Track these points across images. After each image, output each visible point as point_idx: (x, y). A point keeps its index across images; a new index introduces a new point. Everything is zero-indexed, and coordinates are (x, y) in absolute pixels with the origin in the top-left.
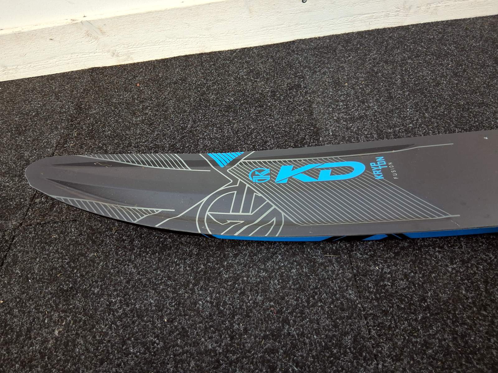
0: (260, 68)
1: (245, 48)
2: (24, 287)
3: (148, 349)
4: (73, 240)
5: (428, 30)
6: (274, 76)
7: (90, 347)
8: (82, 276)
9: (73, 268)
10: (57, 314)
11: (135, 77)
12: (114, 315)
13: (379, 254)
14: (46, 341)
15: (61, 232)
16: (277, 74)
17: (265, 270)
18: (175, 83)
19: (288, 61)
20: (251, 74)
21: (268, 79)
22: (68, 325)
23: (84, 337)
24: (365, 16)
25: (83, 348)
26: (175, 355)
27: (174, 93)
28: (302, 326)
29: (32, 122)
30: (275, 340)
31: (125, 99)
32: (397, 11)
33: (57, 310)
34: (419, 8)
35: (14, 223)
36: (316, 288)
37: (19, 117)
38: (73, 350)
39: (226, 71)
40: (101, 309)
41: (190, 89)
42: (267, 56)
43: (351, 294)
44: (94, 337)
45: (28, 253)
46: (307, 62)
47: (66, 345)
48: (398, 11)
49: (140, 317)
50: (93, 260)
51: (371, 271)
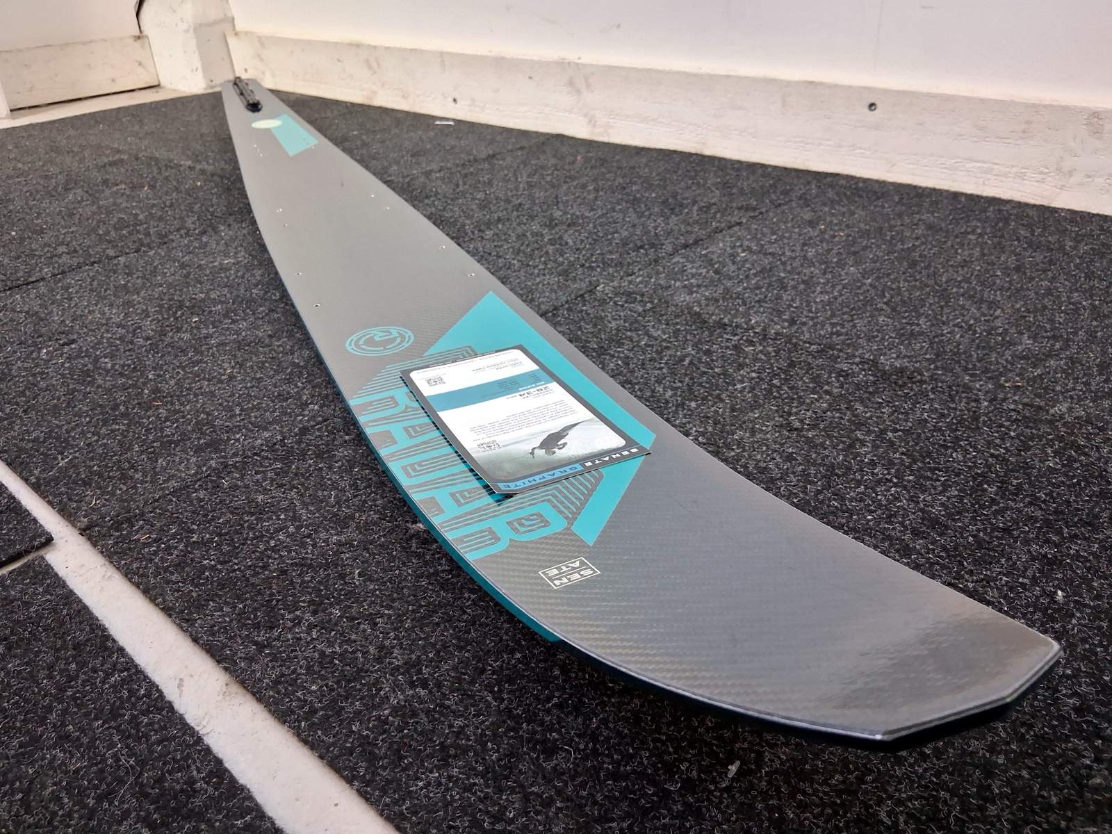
24: (979, 165)
32: (1042, 173)
34: (1090, 180)
48: (1046, 174)
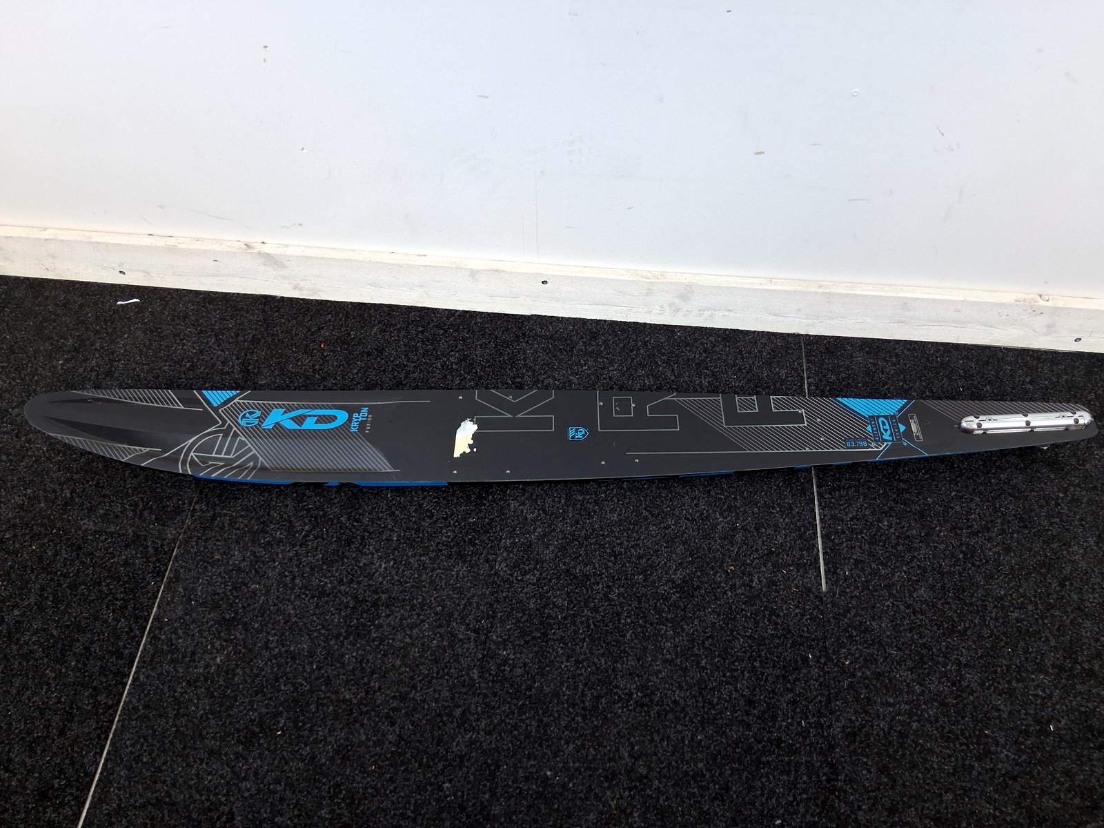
0: (476, 355)
1: (467, 312)
2: (187, 609)
3: (296, 689)
4: (236, 565)
5: (696, 341)
6: (489, 375)
7: (247, 678)
8: (243, 607)
9: (236, 597)
10: (219, 643)
11: (320, 329)
12: (270, 652)
13: (512, 640)
14: (207, 666)
15: (224, 553)
16: (493, 373)
17: (411, 637)
18: (369, 354)
19: (513, 352)
20: (463, 363)
21: (480, 378)
22: (229, 654)
23: (243, 668)
25: (242, 678)
26: (318, 699)
27: (365, 373)
28: (426, 694)
29: (186, 379)
30: (401, 701)
31: (304, 367)
33: (219, 638)
35: (174, 532)
36: (449, 662)
37: (170, 365)
38: (233, 679)
39: (434, 349)
40: (259, 645)
41: (384, 371)
42: (490, 335)
43: (475, 674)
44: (252, 670)
45: (190, 570)
46: (534, 360)
47: (227, 673)
49: (293, 658)
50: (254, 593)
51: (499, 655)
